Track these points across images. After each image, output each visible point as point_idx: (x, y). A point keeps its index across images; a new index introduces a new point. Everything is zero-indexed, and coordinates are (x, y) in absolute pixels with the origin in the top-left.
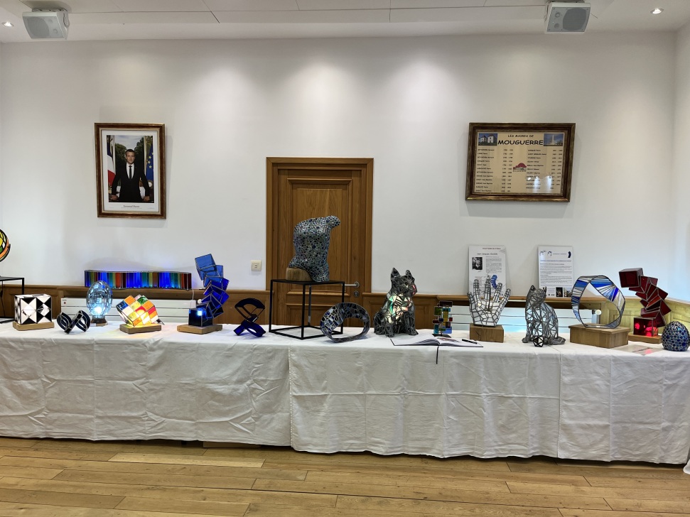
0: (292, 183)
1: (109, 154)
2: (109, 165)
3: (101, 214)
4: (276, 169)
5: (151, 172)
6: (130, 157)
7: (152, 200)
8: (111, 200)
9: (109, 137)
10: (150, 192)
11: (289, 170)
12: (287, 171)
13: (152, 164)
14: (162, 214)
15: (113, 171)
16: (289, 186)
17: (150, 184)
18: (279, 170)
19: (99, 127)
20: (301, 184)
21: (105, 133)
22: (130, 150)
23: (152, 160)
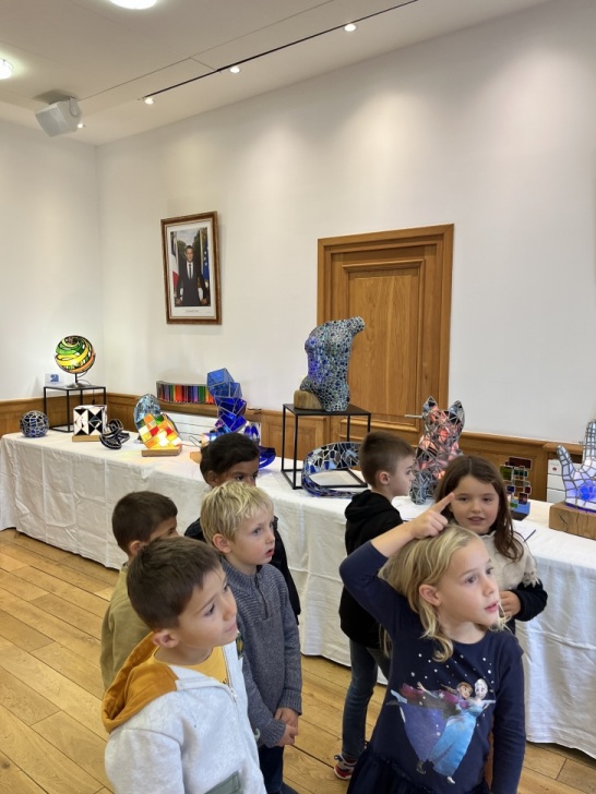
0: (349, 271)
1: (174, 253)
2: (174, 267)
3: (170, 321)
4: (329, 253)
5: (207, 268)
6: (189, 254)
7: (208, 304)
8: (177, 305)
9: (172, 233)
10: (207, 292)
11: (345, 253)
12: (342, 256)
13: (207, 261)
14: (217, 320)
15: (177, 272)
16: (345, 276)
17: (206, 284)
18: (332, 254)
19: (164, 223)
20: (358, 272)
21: (170, 229)
22: (189, 247)
23: (207, 256)
